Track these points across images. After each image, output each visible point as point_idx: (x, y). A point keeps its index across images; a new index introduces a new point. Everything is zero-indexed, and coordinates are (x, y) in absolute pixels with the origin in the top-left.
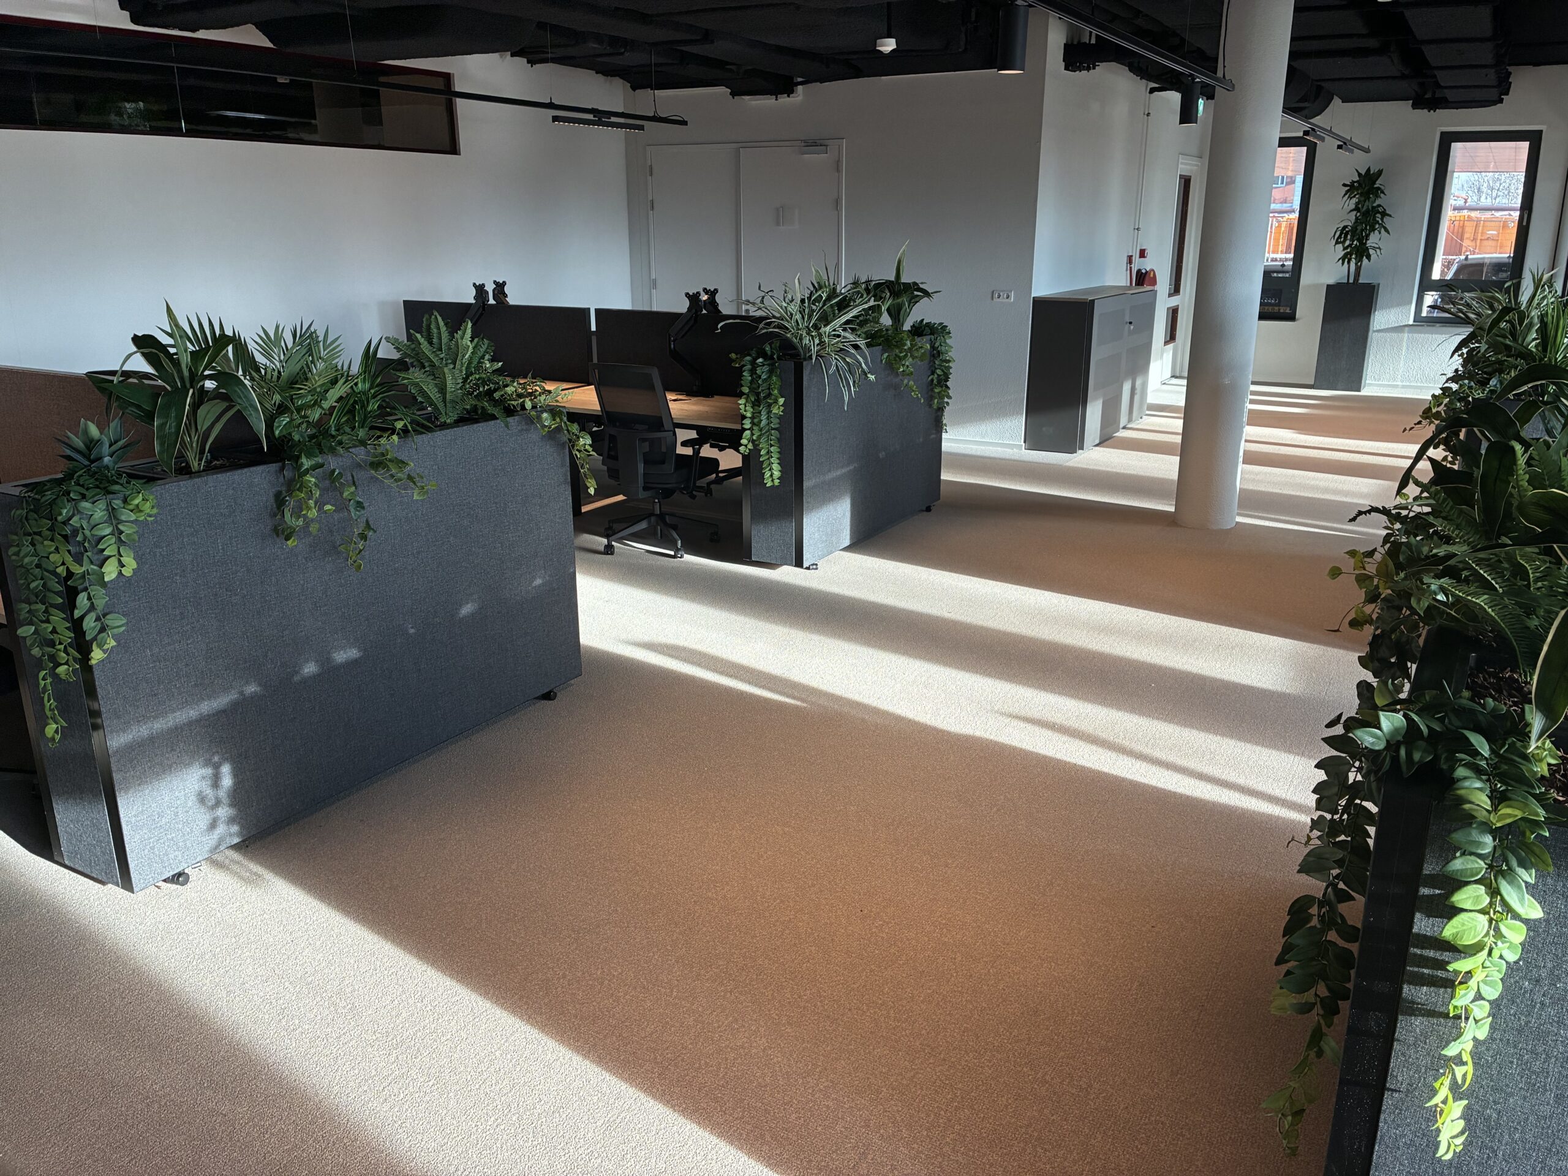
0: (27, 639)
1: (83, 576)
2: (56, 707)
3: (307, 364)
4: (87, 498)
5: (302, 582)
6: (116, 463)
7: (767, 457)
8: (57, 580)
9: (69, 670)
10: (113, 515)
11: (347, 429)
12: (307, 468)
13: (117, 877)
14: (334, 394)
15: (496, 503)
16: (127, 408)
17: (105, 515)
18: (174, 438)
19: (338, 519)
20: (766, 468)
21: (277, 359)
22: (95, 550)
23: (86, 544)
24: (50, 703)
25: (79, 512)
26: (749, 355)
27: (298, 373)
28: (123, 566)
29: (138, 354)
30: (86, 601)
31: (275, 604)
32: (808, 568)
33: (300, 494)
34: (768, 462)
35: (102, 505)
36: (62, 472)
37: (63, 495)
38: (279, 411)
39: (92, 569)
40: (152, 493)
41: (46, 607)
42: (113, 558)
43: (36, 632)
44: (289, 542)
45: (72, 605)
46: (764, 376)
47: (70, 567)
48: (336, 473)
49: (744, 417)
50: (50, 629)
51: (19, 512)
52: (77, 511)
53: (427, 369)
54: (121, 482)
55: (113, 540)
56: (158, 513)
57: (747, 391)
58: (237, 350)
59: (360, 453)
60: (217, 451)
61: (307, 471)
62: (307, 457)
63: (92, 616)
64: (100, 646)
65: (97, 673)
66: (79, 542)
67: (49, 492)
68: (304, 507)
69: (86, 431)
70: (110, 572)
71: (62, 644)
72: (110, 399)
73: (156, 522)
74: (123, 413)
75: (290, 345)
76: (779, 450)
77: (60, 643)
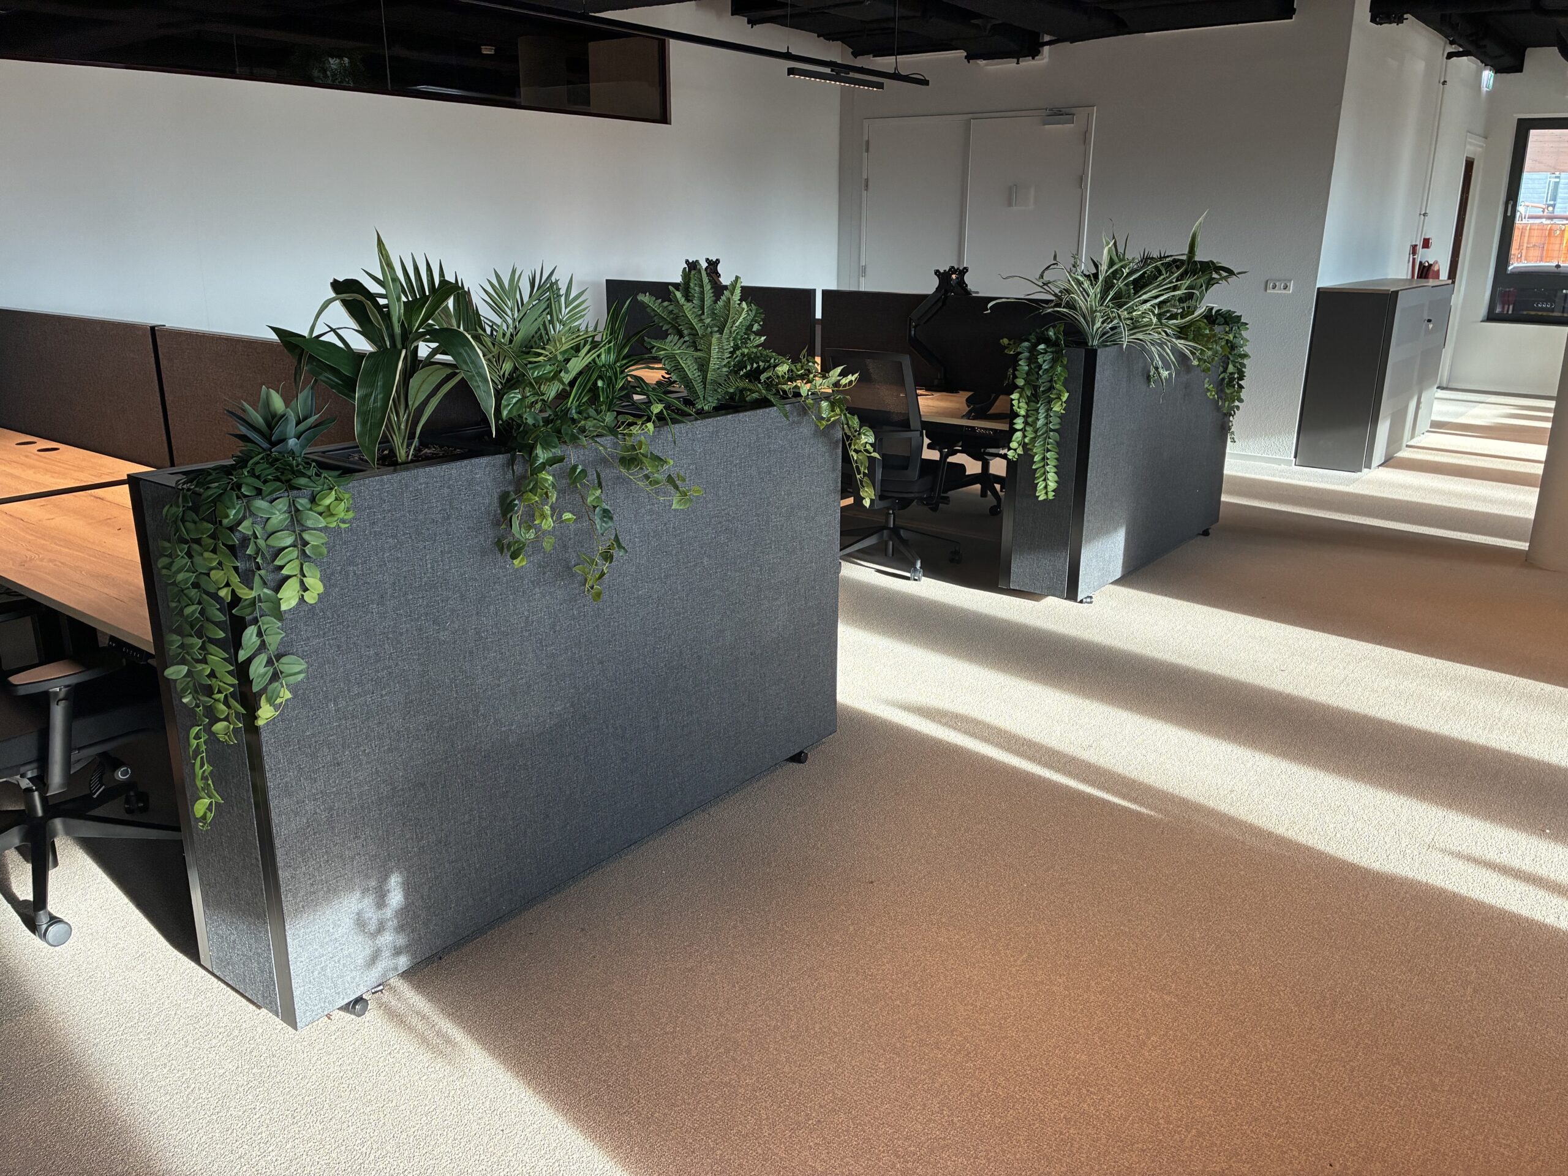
0: (178, 681)
1: (253, 603)
2: (212, 772)
3: (544, 325)
4: (264, 493)
5: (526, 613)
6: (303, 447)
7: (1042, 464)
8: (219, 607)
9: (229, 728)
10: (295, 517)
11: (592, 412)
12: (543, 463)
13: (276, 1004)
14: (576, 365)
15: (757, 515)
16: (321, 374)
17: (286, 519)
18: (379, 416)
19: (574, 531)
20: (1039, 478)
21: (511, 316)
22: (271, 567)
23: (259, 560)
24: (202, 769)
25: (252, 514)
26: (1028, 340)
27: (533, 337)
28: (306, 589)
29: (338, 303)
30: (254, 638)
31: (492, 642)
32: (1081, 602)
33: (533, 497)
34: (1042, 471)
35: (282, 504)
36: (233, 456)
37: (232, 489)
38: (509, 385)
39: (265, 594)
40: (346, 491)
41: (203, 643)
42: (294, 578)
43: (189, 674)
44: (516, 562)
45: (238, 645)
46: (1045, 366)
47: (237, 590)
48: (578, 470)
49: (1017, 415)
50: (208, 672)
51: (174, 509)
52: (249, 512)
53: (687, 338)
54: (309, 473)
55: (295, 554)
56: (354, 518)
57: (1022, 384)
58: (459, 306)
59: (606, 445)
60: (431, 435)
61: (543, 466)
62: (543, 448)
63: (262, 658)
64: (270, 702)
65: (265, 736)
66: (249, 555)
67: (216, 484)
68: (537, 514)
69: (267, 403)
70: (289, 597)
71: (222, 693)
72: (299, 362)
73: (350, 529)
74: (316, 381)
75: (526, 299)
76: (1057, 456)
77: (220, 692)
